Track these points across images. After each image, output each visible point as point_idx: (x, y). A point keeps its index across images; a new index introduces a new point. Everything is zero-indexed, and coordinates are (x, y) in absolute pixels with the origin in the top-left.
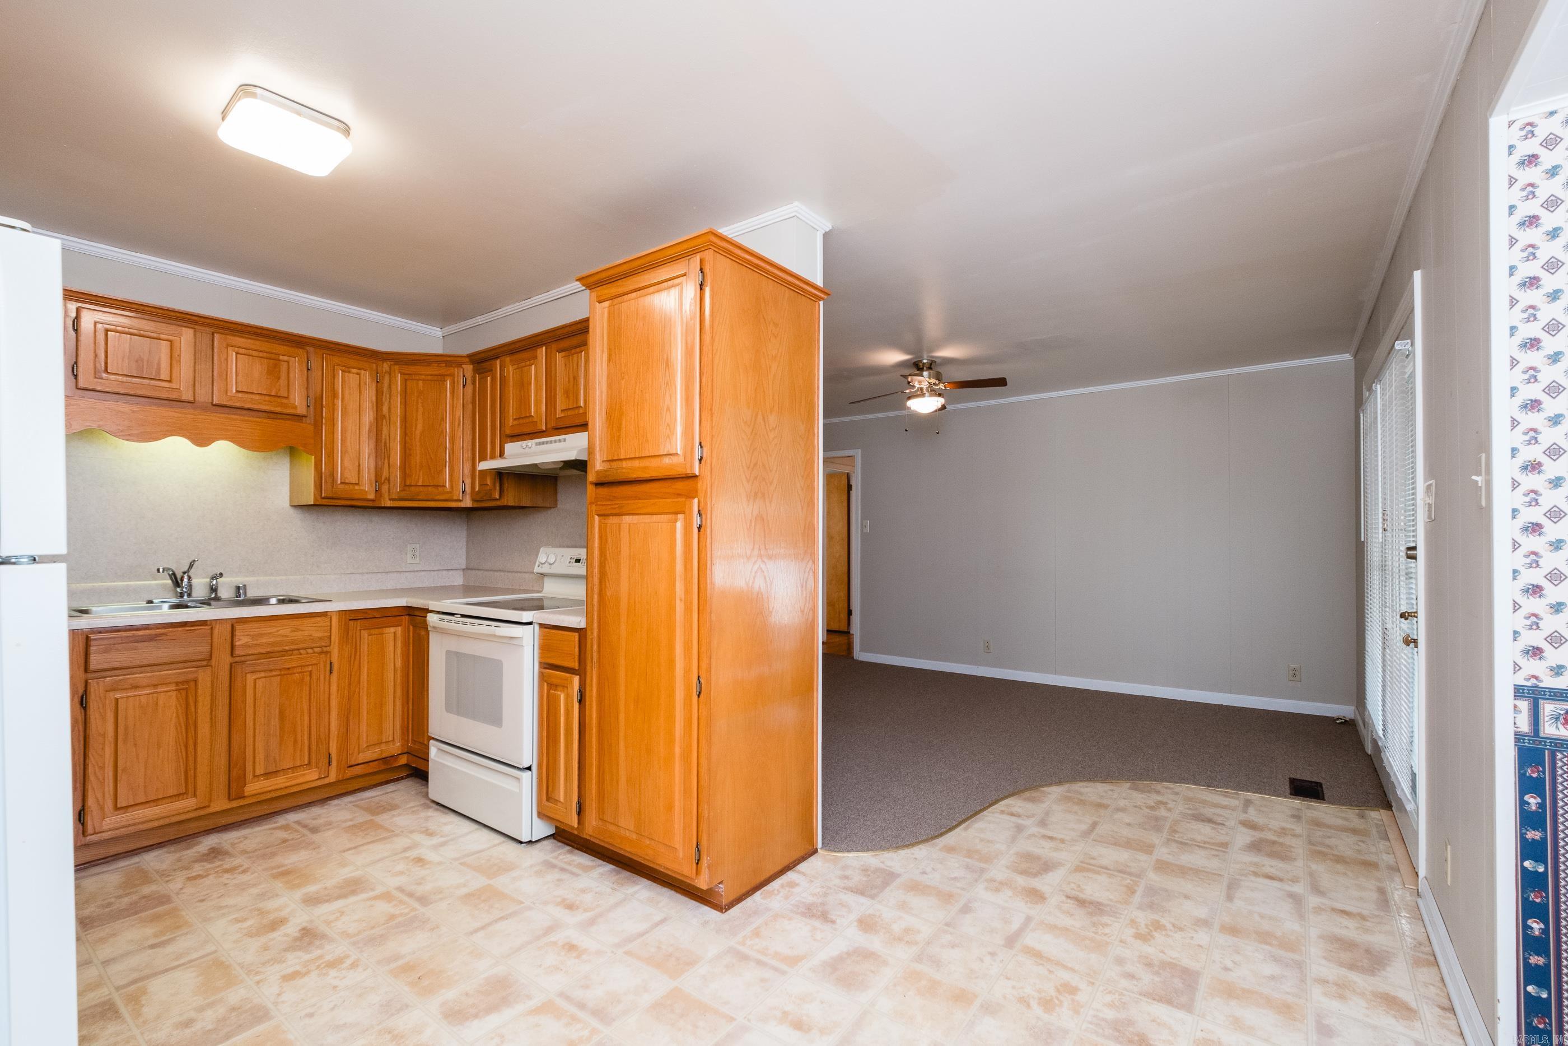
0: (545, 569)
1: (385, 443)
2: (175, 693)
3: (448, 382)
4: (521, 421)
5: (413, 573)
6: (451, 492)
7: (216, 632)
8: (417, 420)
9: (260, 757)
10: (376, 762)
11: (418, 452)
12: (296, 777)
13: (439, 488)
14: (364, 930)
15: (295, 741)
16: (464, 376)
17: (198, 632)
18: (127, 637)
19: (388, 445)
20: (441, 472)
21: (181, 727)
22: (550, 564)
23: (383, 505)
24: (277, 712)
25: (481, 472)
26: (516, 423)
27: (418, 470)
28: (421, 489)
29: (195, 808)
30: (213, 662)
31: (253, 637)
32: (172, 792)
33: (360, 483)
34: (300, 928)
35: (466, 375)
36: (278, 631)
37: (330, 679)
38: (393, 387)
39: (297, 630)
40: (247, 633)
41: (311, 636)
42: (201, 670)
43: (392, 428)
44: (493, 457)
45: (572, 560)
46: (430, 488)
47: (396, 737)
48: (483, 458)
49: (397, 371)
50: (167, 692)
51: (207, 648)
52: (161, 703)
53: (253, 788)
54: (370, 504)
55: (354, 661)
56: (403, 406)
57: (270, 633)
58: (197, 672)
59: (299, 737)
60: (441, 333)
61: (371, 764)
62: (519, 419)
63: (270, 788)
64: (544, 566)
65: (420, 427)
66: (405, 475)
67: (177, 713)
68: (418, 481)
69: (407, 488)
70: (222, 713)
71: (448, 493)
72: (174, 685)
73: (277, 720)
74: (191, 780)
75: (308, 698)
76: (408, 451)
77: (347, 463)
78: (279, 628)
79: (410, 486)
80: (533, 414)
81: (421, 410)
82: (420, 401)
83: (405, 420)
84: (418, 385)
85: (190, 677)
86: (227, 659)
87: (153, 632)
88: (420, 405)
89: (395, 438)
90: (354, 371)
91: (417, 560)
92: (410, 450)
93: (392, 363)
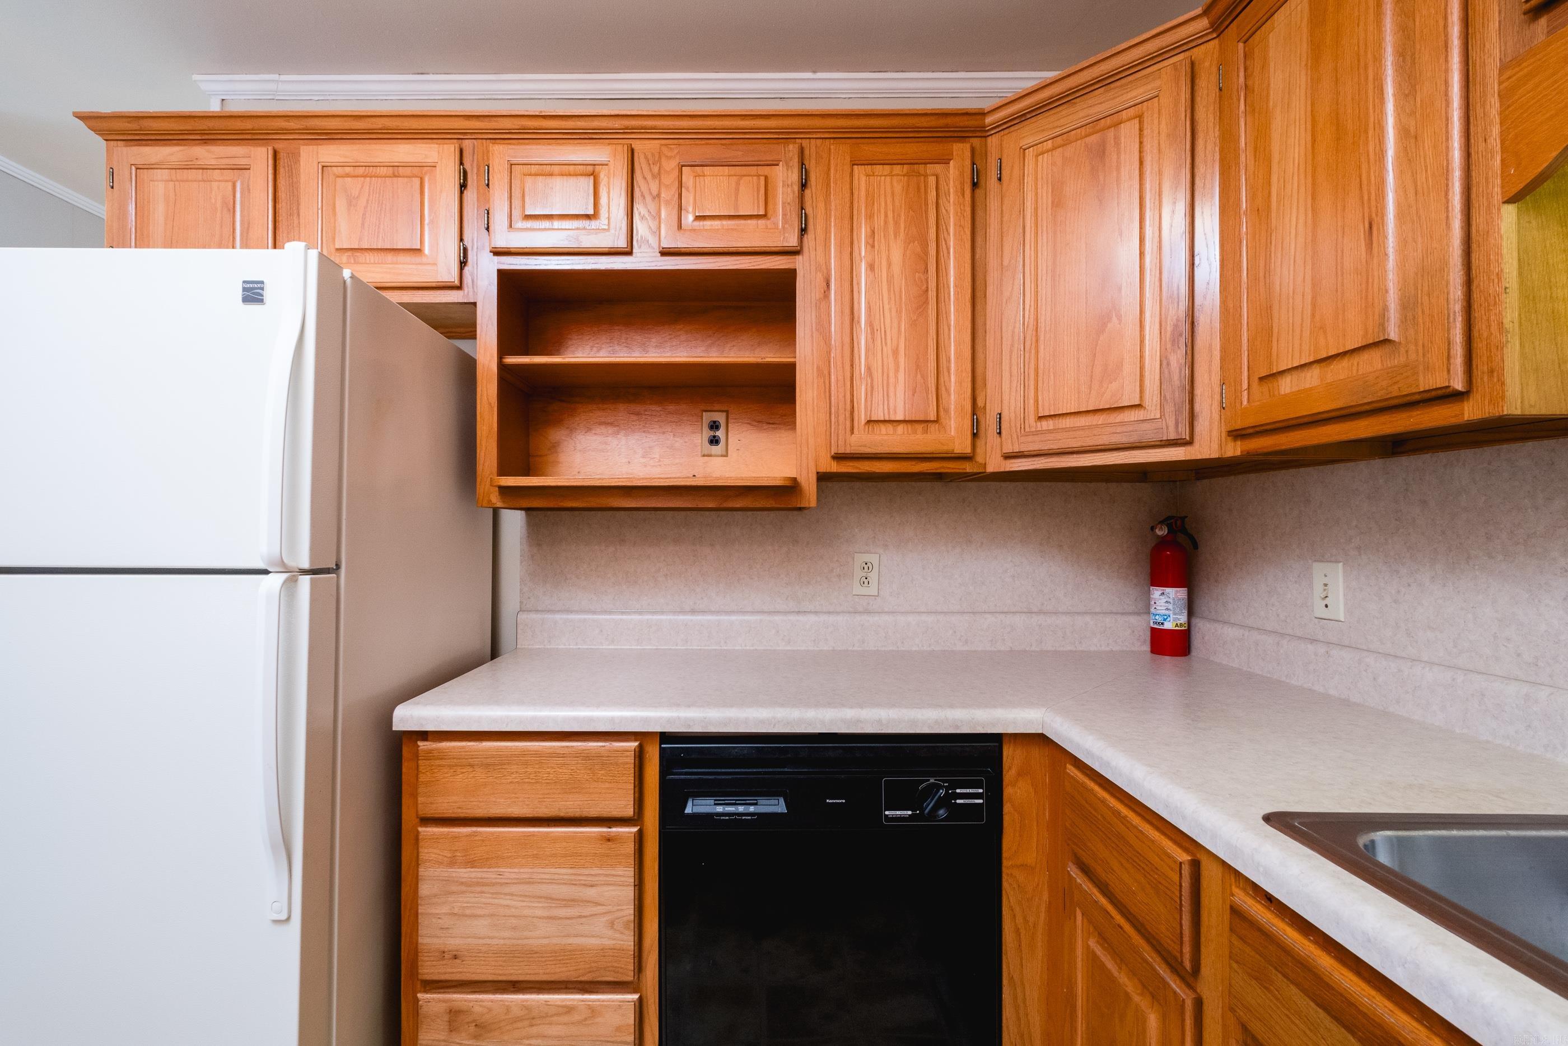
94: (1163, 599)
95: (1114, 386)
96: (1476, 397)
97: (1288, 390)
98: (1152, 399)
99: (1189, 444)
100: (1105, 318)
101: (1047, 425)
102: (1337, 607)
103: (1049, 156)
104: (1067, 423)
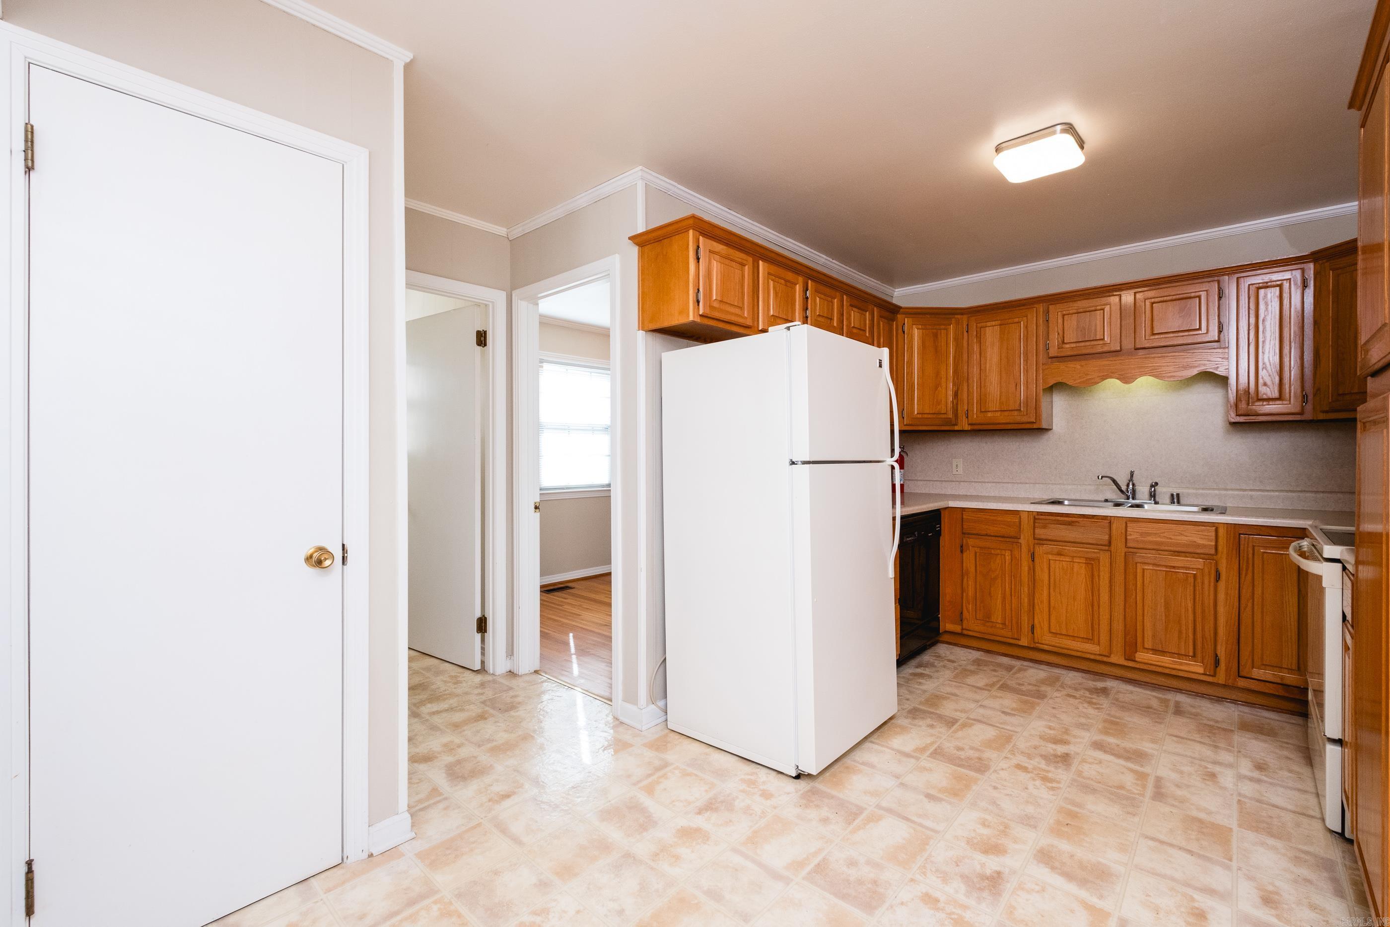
2: (1084, 564)
7: (1114, 526)
9: (1149, 633)
10: (1273, 684)
12: (1181, 664)
14: (1092, 780)
15: (1180, 632)
17: (1099, 523)
18: (1055, 520)
21: (1089, 590)
23: (1310, 419)
24: (1163, 601)
29: (1098, 653)
30: (1113, 548)
31: (1142, 534)
32: (1083, 635)
33: (1283, 398)
34: (1066, 752)
36: (1164, 533)
37: (1216, 586)
38: (1323, 288)
39: (1181, 535)
40: (1136, 531)
41: (1195, 542)
42: (1101, 553)
43: (1323, 333)
49: (1327, 269)
50: (1079, 563)
51: (1107, 537)
52: (1075, 570)
53: (1141, 656)
54: (1297, 418)
57: (1157, 534)
58: (1099, 553)
59: (1184, 628)
61: (1267, 684)
63: (1157, 663)
67: (1086, 580)
68: (1352, 389)
70: (1119, 590)
72: (1084, 559)
73: (1163, 608)
74: (1096, 633)
75: (1192, 597)
76: (1341, 355)
77: (1264, 379)
83: (1337, 320)
85: (1094, 556)
86: (1124, 550)
87: (1070, 519)
92: (1343, 353)
93: (1324, 261)
95: (940, 407)
96: (1039, 424)
97: (990, 416)
98: (949, 412)
99: (957, 425)
100: (937, 386)
101: (920, 416)
102: (961, 471)
103: (921, 331)
104: (926, 416)
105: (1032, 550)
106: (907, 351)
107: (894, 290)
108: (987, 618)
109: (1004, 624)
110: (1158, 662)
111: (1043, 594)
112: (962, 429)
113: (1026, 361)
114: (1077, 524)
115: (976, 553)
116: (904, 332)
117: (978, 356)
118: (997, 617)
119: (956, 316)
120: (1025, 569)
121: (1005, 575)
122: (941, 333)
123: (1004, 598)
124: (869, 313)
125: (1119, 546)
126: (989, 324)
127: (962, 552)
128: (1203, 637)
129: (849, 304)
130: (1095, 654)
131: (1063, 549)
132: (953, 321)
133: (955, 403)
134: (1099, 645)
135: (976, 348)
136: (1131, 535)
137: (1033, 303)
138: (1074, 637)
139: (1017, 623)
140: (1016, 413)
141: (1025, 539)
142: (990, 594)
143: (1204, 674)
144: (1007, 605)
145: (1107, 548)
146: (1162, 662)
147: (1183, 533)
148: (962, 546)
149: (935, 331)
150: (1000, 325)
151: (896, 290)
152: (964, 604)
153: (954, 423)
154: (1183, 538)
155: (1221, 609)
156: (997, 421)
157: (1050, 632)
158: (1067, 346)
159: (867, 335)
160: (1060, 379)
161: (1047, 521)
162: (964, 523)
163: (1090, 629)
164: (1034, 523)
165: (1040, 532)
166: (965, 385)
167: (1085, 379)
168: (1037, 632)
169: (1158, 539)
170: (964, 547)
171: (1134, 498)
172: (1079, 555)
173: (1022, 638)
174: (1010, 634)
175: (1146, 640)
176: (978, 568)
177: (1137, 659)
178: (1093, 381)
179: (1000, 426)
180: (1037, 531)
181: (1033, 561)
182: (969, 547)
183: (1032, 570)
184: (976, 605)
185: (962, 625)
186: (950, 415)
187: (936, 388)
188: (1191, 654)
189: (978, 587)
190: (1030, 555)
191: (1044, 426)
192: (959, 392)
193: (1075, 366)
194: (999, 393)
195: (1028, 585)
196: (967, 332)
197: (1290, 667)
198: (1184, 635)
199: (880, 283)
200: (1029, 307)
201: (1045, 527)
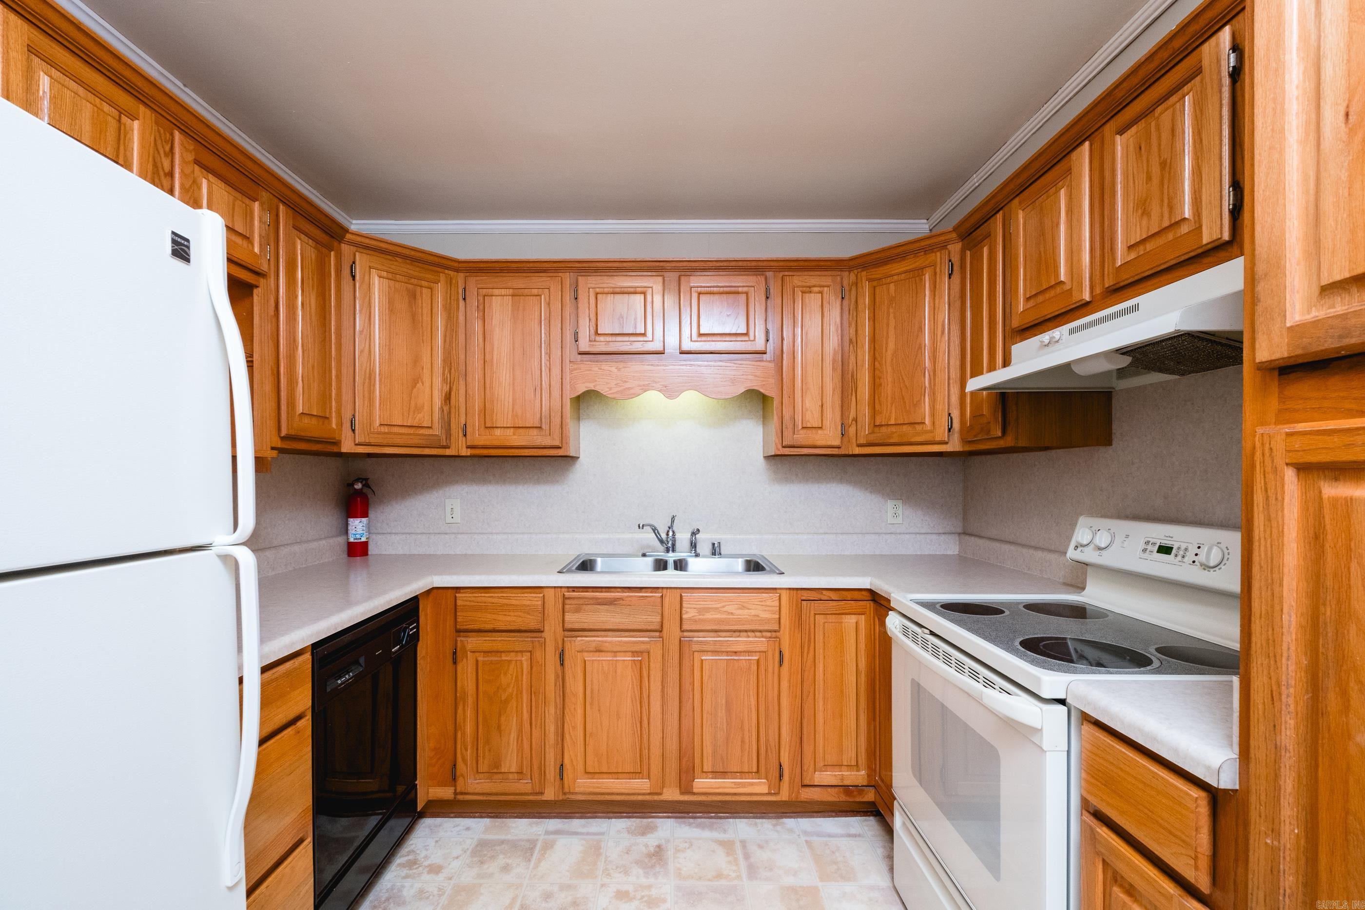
0: (1089, 556)
1: (853, 372)
2: (631, 663)
3: (927, 276)
4: (1040, 298)
5: (893, 536)
6: (931, 432)
7: (667, 601)
8: (888, 337)
9: (708, 750)
10: (837, 789)
11: (890, 379)
12: (744, 785)
13: (917, 426)
15: (743, 741)
16: (950, 261)
17: (650, 599)
19: (855, 377)
20: (917, 404)
21: (636, 699)
22: (1100, 549)
23: (851, 453)
24: (724, 701)
25: (973, 393)
26: (1031, 303)
27: (889, 404)
28: (893, 429)
29: (649, 791)
30: (665, 634)
31: (698, 610)
32: (629, 768)
33: (824, 427)
35: (953, 260)
36: (724, 607)
37: (779, 671)
38: (860, 301)
39: (743, 607)
40: (692, 605)
41: (758, 616)
42: (651, 642)
43: (859, 353)
44: (992, 368)
45: (1149, 547)
46: (905, 427)
47: (860, 762)
48: (977, 372)
49: (864, 279)
50: (624, 661)
51: (658, 619)
52: (619, 672)
53: (703, 784)
54: (835, 451)
55: (808, 653)
56: (872, 323)
57: (716, 608)
58: (649, 642)
60: (927, 226)
61: (828, 790)
62: (1036, 295)
63: (718, 791)
64: (1085, 549)
65: (891, 345)
66: (874, 412)
67: (633, 685)
68: (889, 419)
69: (876, 429)
70: (673, 692)
71: (927, 432)
72: (631, 654)
73: (724, 711)
74: (645, 762)
75: (754, 690)
76: (877, 380)
77: (808, 404)
78: (727, 603)
79: (881, 426)
80: (1062, 278)
81: (892, 323)
82: (891, 310)
83: (873, 340)
84: (888, 290)
85: (643, 647)
86: (679, 635)
87: (611, 596)
88: (892, 315)
89: (863, 365)
90: (816, 289)
91: (899, 520)
92: (880, 378)
93: (859, 270)
94: (361, 525)
95: (420, 416)
96: (563, 449)
97: (499, 434)
98: (436, 425)
99: (449, 448)
100: (416, 381)
101: (385, 429)
102: (458, 518)
103: (386, 281)
104: (396, 430)
105: (560, 646)
106: (361, 311)
107: (351, 220)
108: (495, 770)
109: (520, 773)
110: (718, 788)
111: (574, 718)
112: (457, 454)
113: (549, 355)
114: (621, 602)
115: (477, 661)
116: (354, 277)
117: (481, 340)
118: (510, 764)
119: (446, 271)
120: (551, 677)
121: (521, 693)
122: (421, 293)
123: (520, 731)
124: (262, 205)
125: (672, 630)
126: (496, 292)
127: (455, 662)
128: (767, 741)
129: (190, 157)
130: (644, 794)
131: (602, 641)
132: (442, 277)
133: (445, 412)
134: (649, 778)
135: (477, 327)
136: (687, 612)
137: (556, 270)
138: (616, 774)
139: (540, 768)
140: (535, 431)
141: (552, 631)
142: (499, 727)
143: (769, 794)
144: (525, 738)
145: (657, 634)
146: (725, 788)
147: (745, 605)
148: (455, 653)
149: (410, 286)
150: (513, 296)
151: (354, 222)
152: (459, 751)
153: (445, 444)
154: (746, 612)
155: (785, 702)
156: (508, 444)
157: (586, 773)
158: (602, 338)
159: (257, 250)
160: (591, 386)
161: (581, 601)
162: (458, 614)
163: (638, 758)
164: (564, 604)
165: (572, 619)
166: (462, 383)
167: (622, 388)
168: (567, 775)
169: (718, 616)
170: (459, 654)
171: (673, 551)
172: (624, 649)
173: (546, 791)
174: (528, 788)
175: (705, 760)
176: (480, 686)
177: (695, 790)
178: (632, 391)
179: (513, 450)
180: (568, 617)
181: (562, 665)
182: (466, 652)
183: (562, 679)
184: (477, 749)
185: (455, 786)
186: (437, 431)
187: (414, 386)
188: (755, 770)
189: (480, 719)
190: (558, 655)
191: (572, 454)
192: (453, 394)
193: (610, 369)
194: (511, 400)
195: (556, 702)
196: (464, 299)
197: (849, 764)
198: (747, 746)
199: (318, 194)
200: (551, 274)
201: (577, 610)
